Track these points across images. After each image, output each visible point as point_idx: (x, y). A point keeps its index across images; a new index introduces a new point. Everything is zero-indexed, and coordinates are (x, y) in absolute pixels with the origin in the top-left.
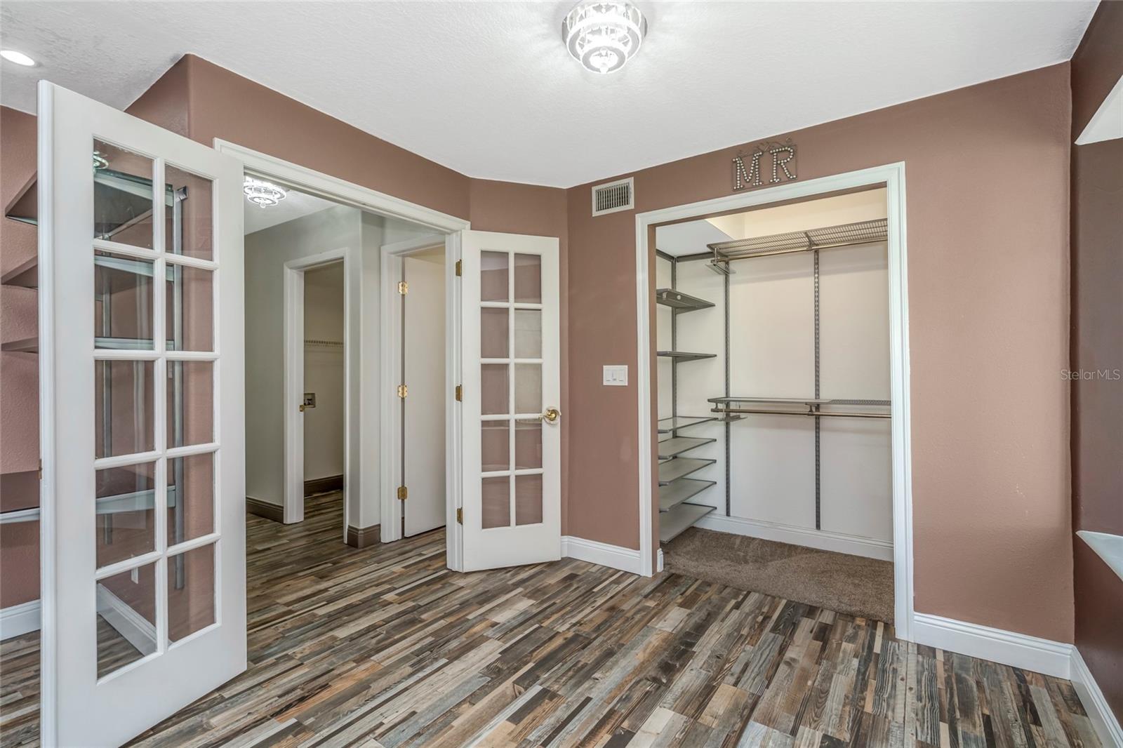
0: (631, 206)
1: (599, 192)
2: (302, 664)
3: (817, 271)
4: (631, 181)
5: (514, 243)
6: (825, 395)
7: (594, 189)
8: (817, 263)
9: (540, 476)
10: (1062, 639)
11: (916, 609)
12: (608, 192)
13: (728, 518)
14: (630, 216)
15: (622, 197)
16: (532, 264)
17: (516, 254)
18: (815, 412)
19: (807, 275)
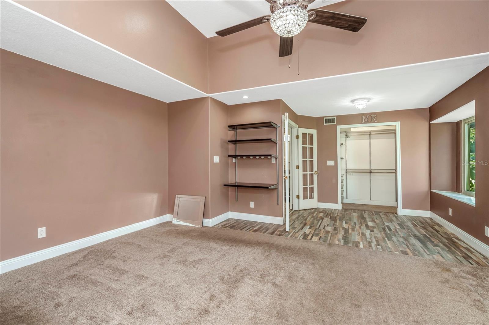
0: (335, 123)
1: (326, 119)
2: (294, 222)
3: (370, 139)
4: (335, 118)
5: (308, 131)
6: (372, 168)
7: (324, 118)
8: (370, 137)
9: (313, 187)
10: (428, 210)
11: (402, 209)
12: (328, 119)
13: (347, 199)
14: (336, 126)
15: (333, 121)
16: (311, 136)
17: (309, 134)
18: (371, 172)
19: (367, 139)
